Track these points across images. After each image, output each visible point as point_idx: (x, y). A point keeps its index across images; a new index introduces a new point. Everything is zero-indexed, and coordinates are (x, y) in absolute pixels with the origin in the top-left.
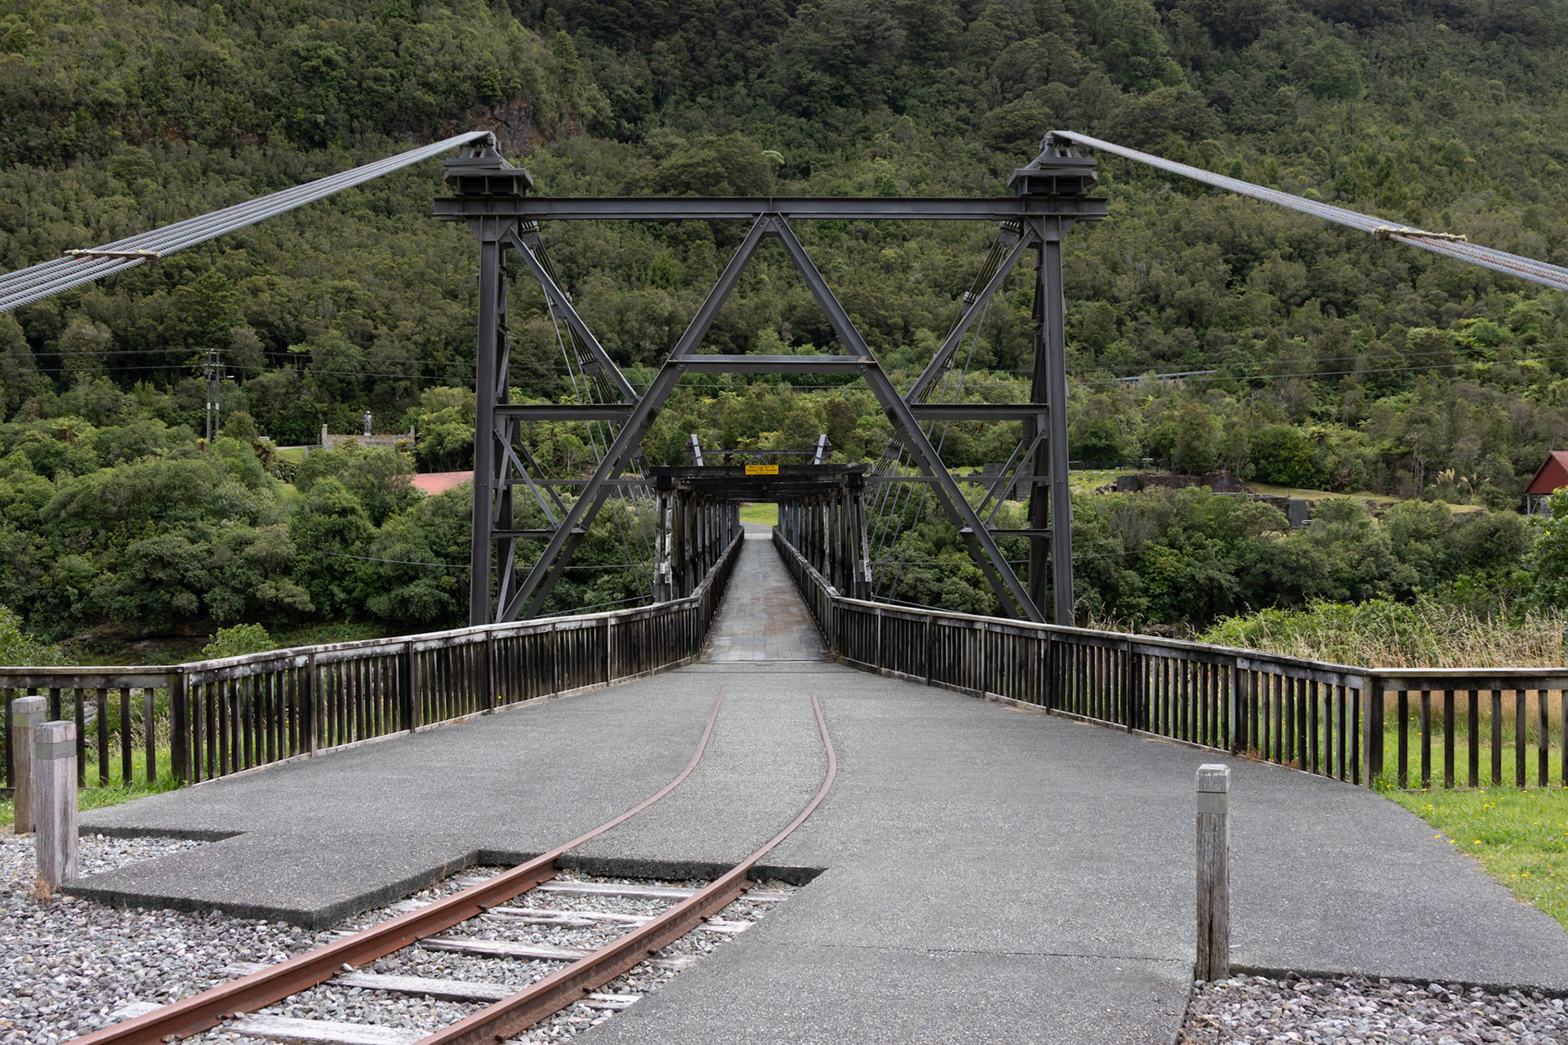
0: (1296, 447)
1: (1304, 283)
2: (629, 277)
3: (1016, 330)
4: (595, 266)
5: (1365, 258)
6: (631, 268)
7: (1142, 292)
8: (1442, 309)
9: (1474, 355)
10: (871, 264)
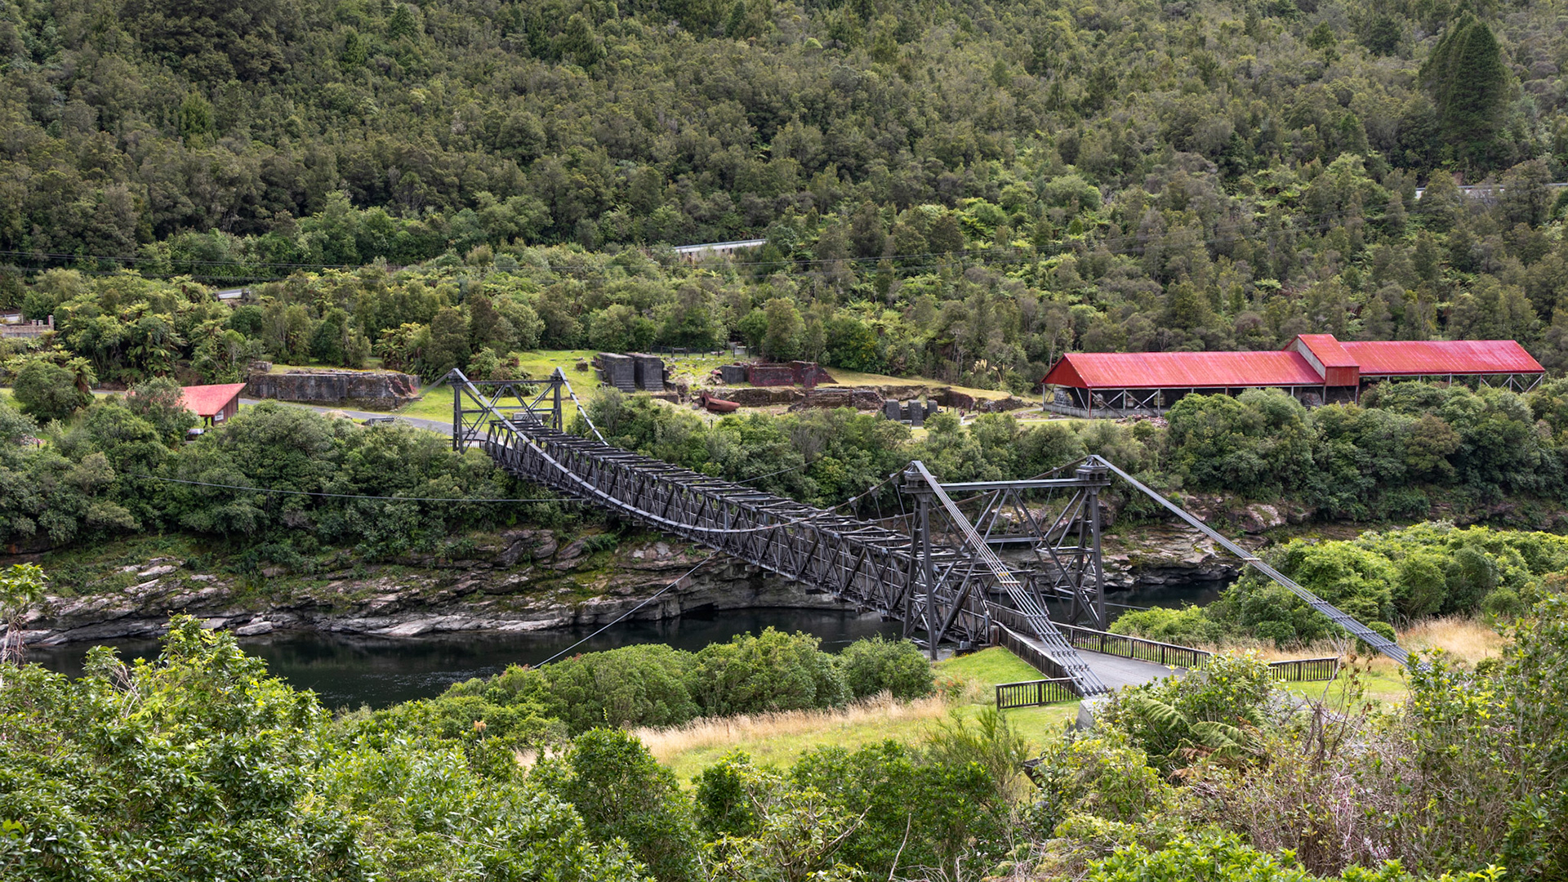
0: (863, 338)
1: (822, 147)
2: (161, 118)
3: (572, 193)
4: (126, 108)
5: (869, 120)
6: (161, 109)
7: (679, 151)
8: (940, 177)
9: (976, 234)
10: (402, 106)
